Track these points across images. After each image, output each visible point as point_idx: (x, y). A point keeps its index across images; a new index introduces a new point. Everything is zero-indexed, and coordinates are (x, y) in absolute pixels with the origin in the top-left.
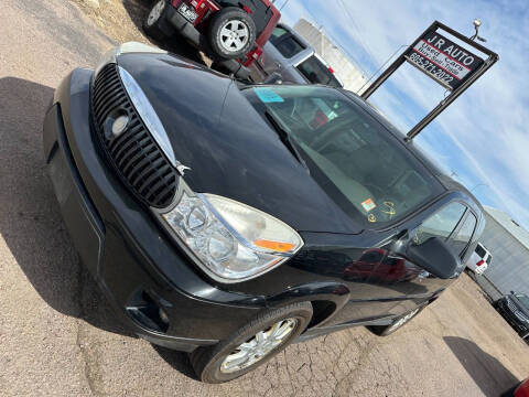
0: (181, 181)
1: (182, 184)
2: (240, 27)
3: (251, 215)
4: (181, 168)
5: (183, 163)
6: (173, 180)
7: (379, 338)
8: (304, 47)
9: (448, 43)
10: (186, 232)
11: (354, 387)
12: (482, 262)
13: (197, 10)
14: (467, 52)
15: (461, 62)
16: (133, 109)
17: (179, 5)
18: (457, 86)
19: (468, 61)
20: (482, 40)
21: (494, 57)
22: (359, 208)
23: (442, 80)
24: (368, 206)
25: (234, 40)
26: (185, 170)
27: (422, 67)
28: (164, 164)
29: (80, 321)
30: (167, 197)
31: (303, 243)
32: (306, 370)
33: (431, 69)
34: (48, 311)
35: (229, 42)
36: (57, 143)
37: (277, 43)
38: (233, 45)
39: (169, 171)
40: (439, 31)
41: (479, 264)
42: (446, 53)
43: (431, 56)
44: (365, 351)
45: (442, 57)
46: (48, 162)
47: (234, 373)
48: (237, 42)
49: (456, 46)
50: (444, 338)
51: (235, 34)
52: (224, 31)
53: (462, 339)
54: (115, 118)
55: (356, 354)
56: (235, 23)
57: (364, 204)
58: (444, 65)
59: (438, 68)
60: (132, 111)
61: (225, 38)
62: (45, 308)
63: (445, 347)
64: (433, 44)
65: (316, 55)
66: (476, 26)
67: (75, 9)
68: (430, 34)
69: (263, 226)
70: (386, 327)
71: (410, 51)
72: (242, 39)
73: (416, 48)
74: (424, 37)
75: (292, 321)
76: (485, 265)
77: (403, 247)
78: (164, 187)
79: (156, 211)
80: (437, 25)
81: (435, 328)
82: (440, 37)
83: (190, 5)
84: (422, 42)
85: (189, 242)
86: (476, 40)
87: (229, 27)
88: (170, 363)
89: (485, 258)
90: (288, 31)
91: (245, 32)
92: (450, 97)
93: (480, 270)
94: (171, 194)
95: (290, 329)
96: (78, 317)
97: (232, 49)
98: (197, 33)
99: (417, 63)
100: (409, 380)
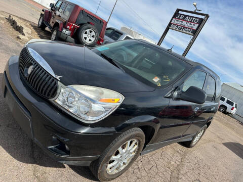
0: (59, 83)
1: (60, 84)
2: (91, 32)
3: (96, 90)
4: (58, 78)
5: (58, 75)
6: (55, 83)
7: (189, 149)
8: (122, 34)
9: (185, 16)
10: (68, 106)
11: (181, 172)
12: (233, 108)
13: (70, 30)
14: (195, 17)
15: (193, 22)
16: (34, 61)
17: (62, 30)
18: (195, 33)
19: (196, 21)
20: (200, 11)
21: (207, 16)
22: (153, 82)
23: (188, 32)
24: (156, 80)
25: (89, 38)
26: (60, 78)
27: (177, 29)
28: (50, 78)
29: (34, 165)
30: (54, 92)
31: (124, 98)
32: (154, 168)
33: (181, 29)
34: (17, 163)
35: (88, 39)
36: (6, 87)
37: (110, 36)
38: (90, 40)
39: (53, 80)
40: (180, 12)
41: (232, 109)
42: (186, 20)
43: (179, 24)
44: (184, 155)
45: (184, 23)
46: (5, 97)
47: (116, 174)
48: (92, 38)
49: (189, 16)
50: (224, 144)
51: (89, 35)
52: (84, 35)
53: (232, 143)
54: (28, 67)
55: (179, 157)
56: (88, 31)
57: (154, 79)
58: (186, 26)
59: (184, 28)
60: (34, 62)
61: (86, 38)
62: (16, 162)
63: (225, 148)
64: (179, 19)
65: (128, 36)
66: (195, 5)
67: (18, 43)
68: (176, 14)
69: (102, 93)
70: (190, 142)
71: (170, 24)
72: (93, 36)
73: (172, 22)
74: (174, 16)
75: (135, 141)
76: (235, 109)
77: (178, 94)
78: (52, 88)
79: (51, 100)
80: (178, 10)
81: (218, 140)
82: (181, 14)
83: (66, 28)
84: (174, 19)
85: (71, 110)
86: (197, 11)
87: (86, 33)
88: (83, 176)
89: (234, 106)
90: (113, 30)
91: (93, 33)
92: (193, 38)
93: (233, 112)
94: (56, 90)
95: (136, 146)
96: (33, 163)
97: (90, 42)
98: (73, 39)
99: (175, 28)
100: (209, 165)
